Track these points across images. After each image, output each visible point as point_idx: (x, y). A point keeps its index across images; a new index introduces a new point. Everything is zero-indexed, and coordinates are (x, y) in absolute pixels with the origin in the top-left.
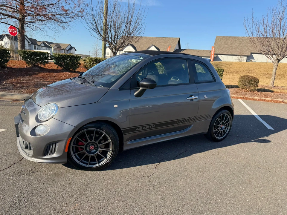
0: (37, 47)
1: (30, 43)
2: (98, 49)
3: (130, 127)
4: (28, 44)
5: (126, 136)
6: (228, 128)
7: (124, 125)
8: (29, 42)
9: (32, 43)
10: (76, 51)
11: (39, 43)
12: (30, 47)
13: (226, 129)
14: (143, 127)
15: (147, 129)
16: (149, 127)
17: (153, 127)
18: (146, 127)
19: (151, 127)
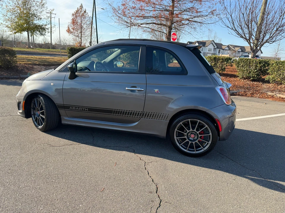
0: (221, 50)
1: (216, 47)
2: (279, 49)
3: (64, 104)
4: (214, 48)
5: (62, 112)
6: (208, 143)
7: (58, 101)
8: (214, 47)
9: (218, 48)
10: (262, 53)
11: (223, 47)
12: (215, 51)
13: (206, 144)
14: (76, 107)
15: (81, 110)
16: (82, 109)
17: (87, 110)
18: (78, 108)
19: (84, 109)
